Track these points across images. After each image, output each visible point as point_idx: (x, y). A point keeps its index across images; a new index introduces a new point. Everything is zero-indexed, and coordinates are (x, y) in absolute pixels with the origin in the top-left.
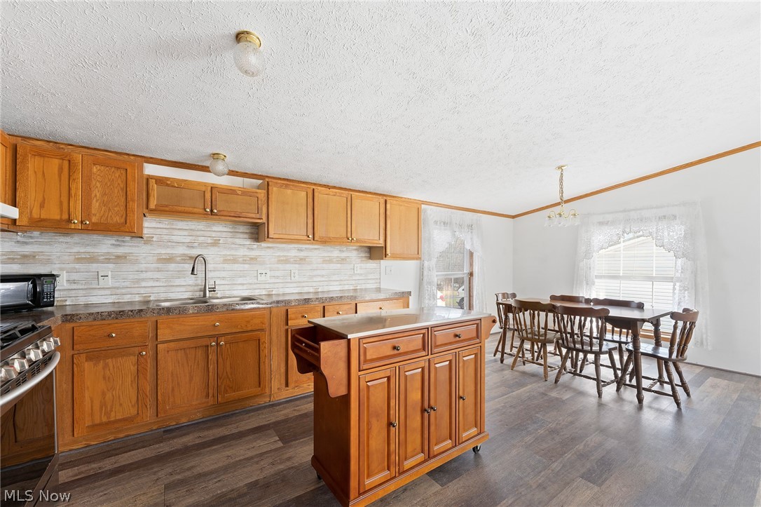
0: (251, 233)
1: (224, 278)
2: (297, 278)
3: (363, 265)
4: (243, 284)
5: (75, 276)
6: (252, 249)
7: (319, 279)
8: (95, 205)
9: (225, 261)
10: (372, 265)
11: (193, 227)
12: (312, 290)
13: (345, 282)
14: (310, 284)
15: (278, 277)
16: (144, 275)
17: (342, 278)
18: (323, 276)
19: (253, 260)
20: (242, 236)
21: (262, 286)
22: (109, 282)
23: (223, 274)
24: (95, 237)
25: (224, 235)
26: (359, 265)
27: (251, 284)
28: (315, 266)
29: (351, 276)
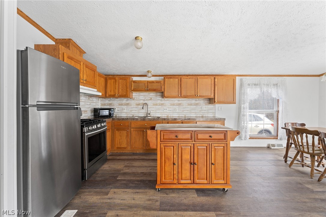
0: (162, 95)
1: (153, 110)
2: (178, 111)
3: (206, 106)
4: (159, 113)
5: (119, 109)
6: (162, 101)
7: (187, 112)
8: (120, 90)
9: (154, 105)
10: (211, 106)
11: (145, 94)
12: (183, 116)
13: (198, 113)
14: (183, 113)
15: (171, 111)
16: (133, 109)
17: (196, 112)
18: (188, 110)
19: (162, 104)
20: (159, 96)
21: (165, 114)
22: (125, 111)
23: (153, 109)
24: (122, 99)
25: (153, 96)
26: (204, 106)
27: (162, 113)
28: (184, 107)
29: (201, 111)
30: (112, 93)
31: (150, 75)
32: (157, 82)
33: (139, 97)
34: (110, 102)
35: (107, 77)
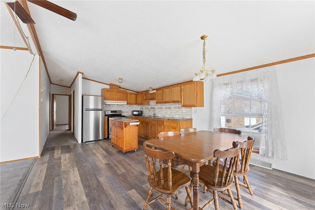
1: (157, 112)
2: (169, 113)
3: (185, 109)
4: (159, 114)
8: (141, 100)
9: (157, 109)
10: (189, 109)
13: (180, 115)
14: (171, 115)
15: (165, 112)
18: (174, 113)
22: (147, 112)
28: (172, 109)
29: (182, 113)
30: (139, 103)
31: (151, 89)
32: (153, 93)
33: (152, 103)
34: (142, 107)
35: (137, 93)
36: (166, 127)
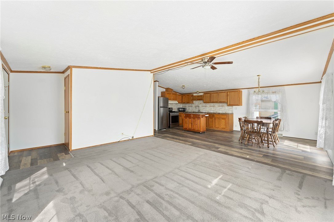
1: (201, 109)
4: (204, 110)
5: (188, 108)
6: (205, 104)
8: (187, 100)
9: (202, 106)
10: (230, 107)
11: (198, 102)
14: (215, 111)
15: (209, 109)
16: (194, 108)
17: (222, 110)
18: (218, 109)
19: (205, 106)
21: (207, 111)
26: (226, 107)
28: (216, 107)
30: (184, 102)
31: (198, 93)
32: (201, 96)
33: (196, 103)
34: (185, 105)
35: (183, 95)
36: (216, 118)
